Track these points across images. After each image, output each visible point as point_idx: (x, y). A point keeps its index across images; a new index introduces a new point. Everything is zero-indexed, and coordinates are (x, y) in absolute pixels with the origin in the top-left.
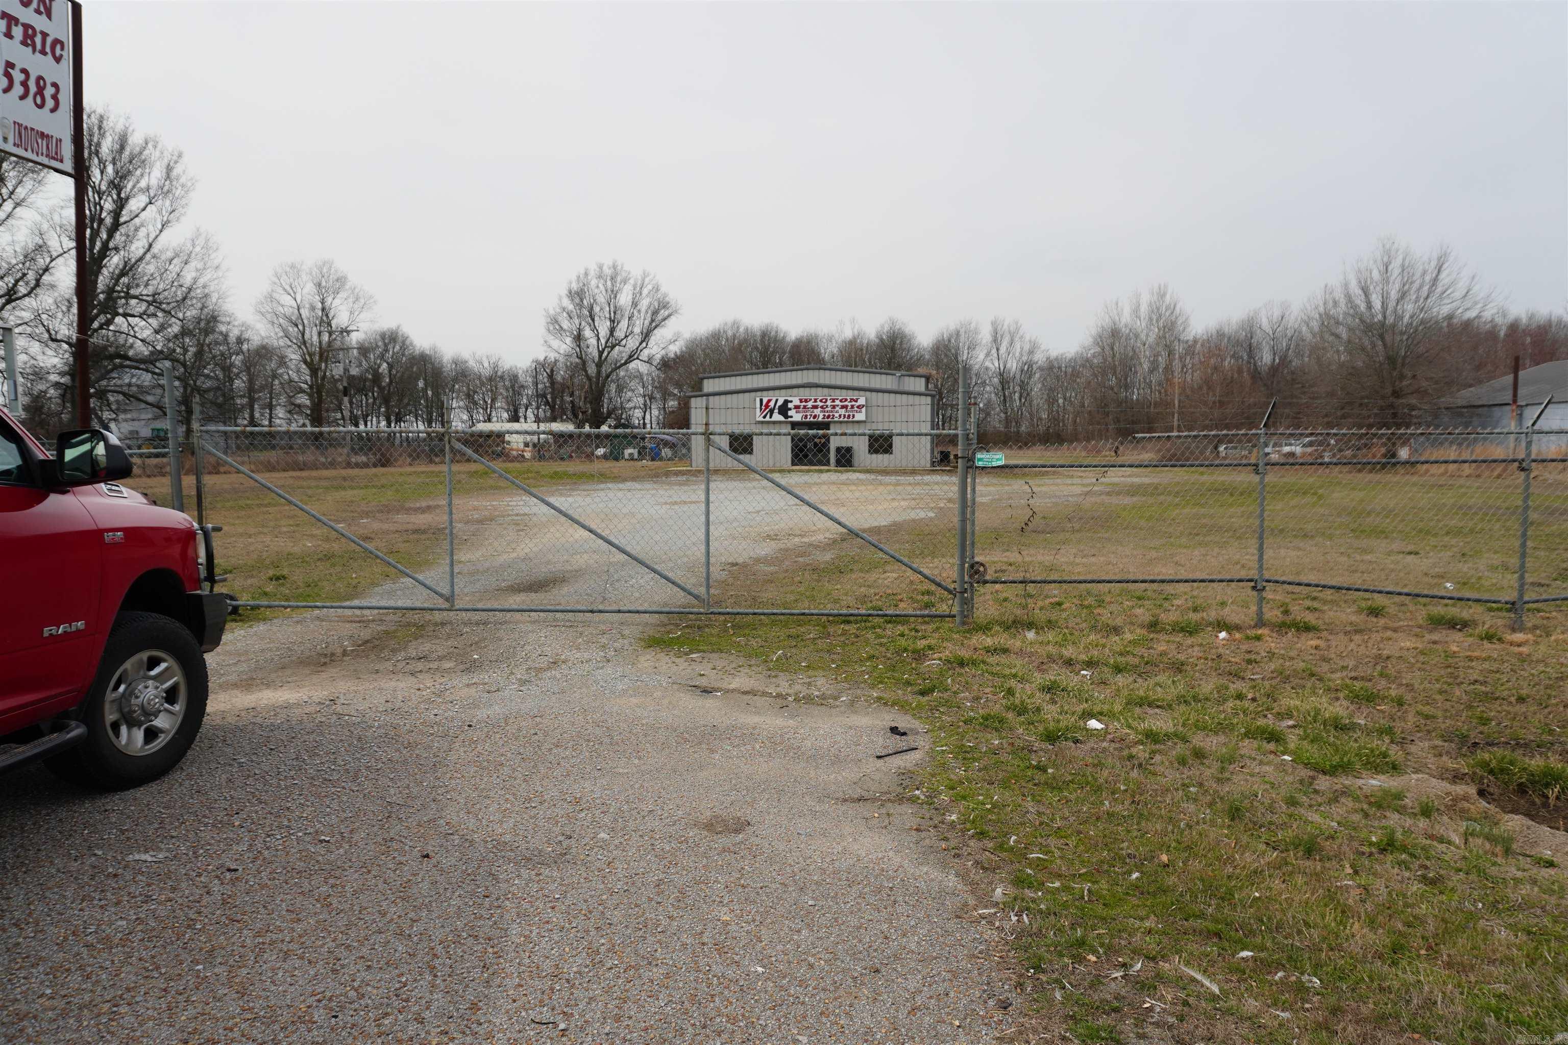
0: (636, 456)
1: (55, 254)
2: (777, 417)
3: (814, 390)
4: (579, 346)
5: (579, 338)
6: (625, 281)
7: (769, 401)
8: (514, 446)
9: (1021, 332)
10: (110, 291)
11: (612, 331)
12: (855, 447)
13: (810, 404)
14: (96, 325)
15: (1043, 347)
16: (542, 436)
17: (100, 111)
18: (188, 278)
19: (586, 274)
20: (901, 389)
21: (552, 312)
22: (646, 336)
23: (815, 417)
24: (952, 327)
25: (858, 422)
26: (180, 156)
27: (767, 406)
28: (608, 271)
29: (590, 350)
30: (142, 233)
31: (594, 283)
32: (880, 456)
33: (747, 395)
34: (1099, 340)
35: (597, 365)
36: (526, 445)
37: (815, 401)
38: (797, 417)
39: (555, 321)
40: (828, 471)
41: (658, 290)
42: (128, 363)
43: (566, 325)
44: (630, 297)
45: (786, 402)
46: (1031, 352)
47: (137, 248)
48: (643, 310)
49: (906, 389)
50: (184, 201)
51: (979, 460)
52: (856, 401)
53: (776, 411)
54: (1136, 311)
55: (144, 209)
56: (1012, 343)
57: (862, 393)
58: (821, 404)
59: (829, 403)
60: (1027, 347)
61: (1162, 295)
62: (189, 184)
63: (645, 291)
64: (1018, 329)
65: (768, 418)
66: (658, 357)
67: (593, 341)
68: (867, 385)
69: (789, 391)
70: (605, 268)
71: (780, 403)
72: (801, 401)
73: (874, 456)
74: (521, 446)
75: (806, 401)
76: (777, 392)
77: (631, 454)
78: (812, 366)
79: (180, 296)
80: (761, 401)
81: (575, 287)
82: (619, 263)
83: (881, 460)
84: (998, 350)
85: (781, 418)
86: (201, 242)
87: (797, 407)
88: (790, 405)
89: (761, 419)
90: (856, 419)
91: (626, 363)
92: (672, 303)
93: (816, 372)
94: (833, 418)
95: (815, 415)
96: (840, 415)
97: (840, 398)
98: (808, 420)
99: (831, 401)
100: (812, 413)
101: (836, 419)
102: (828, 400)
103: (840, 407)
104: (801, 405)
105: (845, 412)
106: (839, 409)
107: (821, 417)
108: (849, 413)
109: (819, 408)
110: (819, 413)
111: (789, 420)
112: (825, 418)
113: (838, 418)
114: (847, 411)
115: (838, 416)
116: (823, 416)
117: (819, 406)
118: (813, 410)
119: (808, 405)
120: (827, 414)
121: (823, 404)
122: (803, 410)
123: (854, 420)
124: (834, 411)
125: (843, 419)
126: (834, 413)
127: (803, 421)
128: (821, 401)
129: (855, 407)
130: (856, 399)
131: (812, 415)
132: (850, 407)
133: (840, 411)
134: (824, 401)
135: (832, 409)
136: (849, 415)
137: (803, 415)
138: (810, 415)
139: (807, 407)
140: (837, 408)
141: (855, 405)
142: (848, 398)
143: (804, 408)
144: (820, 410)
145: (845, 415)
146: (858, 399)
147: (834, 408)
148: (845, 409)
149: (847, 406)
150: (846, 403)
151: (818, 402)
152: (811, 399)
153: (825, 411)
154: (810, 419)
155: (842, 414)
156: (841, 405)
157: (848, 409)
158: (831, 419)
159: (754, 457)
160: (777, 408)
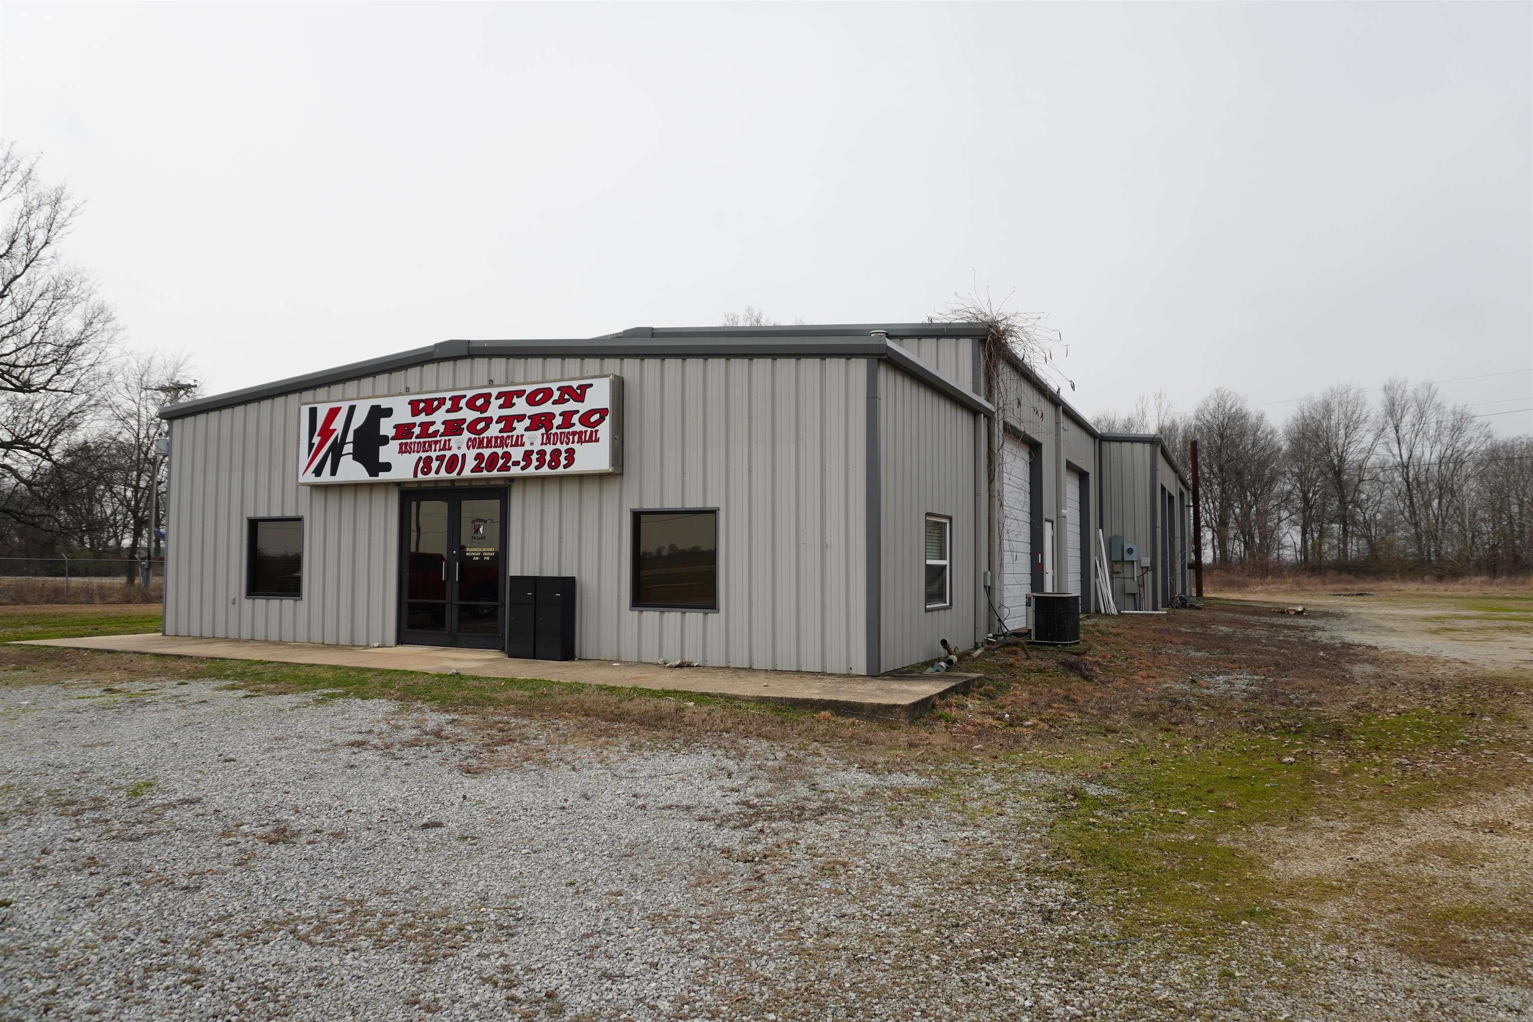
2: (351, 469)
3: (464, 366)
7: (333, 413)
9: (1437, 400)
12: (587, 580)
13: (440, 417)
23: (453, 463)
25: (600, 477)
27: (326, 432)
32: (669, 619)
37: (455, 408)
38: (404, 465)
45: (377, 413)
46: (1457, 429)
52: (580, 398)
53: (348, 448)
56: (1421, 414)
57: (609, 365)
58: (469, 415)
59: (494, 411)
60: (1448, 422)
64: (1431, 397)
65: (327, 475)
69: (382, 379)
71: (358, 420)
72: (415, 412)
75: (429, 407)
76: (351, 386)
80: (313, 412)
84: (1397, 427)
85: (364, 472)
87: (403, 431)
88: (387, 427)
89: (311, 478)
90: (577, 467)
94: (505, 468)
95: (454, 458)
96: (527, 455)
97: (529, 389)
98: (432, 476)
99: (501, 401)
100: (444, 449)
101: (515, 471)
102: (493, 399)
103: (527, 422)
104: (413, 425)
105: (542, 444)
106: (524, 433)
107: (471, 463)
108: (554, 444)
109: (465, 431)
110: (464, 450)
111: (383, 476)
112: (483, 465)
113: (523, 464)
114: (548, 438)
115: (520, 459)
116: (475, 459)
117: (465, 426)
118: (445, 441)
119: (433, 423)
120: (487, 452)
121: (477, 415)
122: (418, 440)
123: (572, 469)
124: (509, 441)
125: (537, 468)
126: (509, 449)
127: (416, 479)
128: (471, 405)
129: (575, 419)
130: (579, 387)
131: (445, 456)
132: (558, 421)
133: (529, 438)
134: (480, 402)
135: (501, 431)
136: (556, 454)
137: (421, 458)
138: (438, 458)
139: (431, 430)
140: (520, 427)
141: (577, 412)
142: (554, 386)
143: (424, 433)
144: (470, 439)
145: (542, 453)
146: (583, 388)
147: (509, 428)
148: (543, 430)
149: (552, 416)
150: (547, 407)
151: (461, 408)
152: (445, 399)
153: (481, 441)
154: (437, 472)
155: (533, 451)
156: (530, 417)
157: (554, 431)
158: (498, 470)
159: (302, 605)
160: (350, 437)
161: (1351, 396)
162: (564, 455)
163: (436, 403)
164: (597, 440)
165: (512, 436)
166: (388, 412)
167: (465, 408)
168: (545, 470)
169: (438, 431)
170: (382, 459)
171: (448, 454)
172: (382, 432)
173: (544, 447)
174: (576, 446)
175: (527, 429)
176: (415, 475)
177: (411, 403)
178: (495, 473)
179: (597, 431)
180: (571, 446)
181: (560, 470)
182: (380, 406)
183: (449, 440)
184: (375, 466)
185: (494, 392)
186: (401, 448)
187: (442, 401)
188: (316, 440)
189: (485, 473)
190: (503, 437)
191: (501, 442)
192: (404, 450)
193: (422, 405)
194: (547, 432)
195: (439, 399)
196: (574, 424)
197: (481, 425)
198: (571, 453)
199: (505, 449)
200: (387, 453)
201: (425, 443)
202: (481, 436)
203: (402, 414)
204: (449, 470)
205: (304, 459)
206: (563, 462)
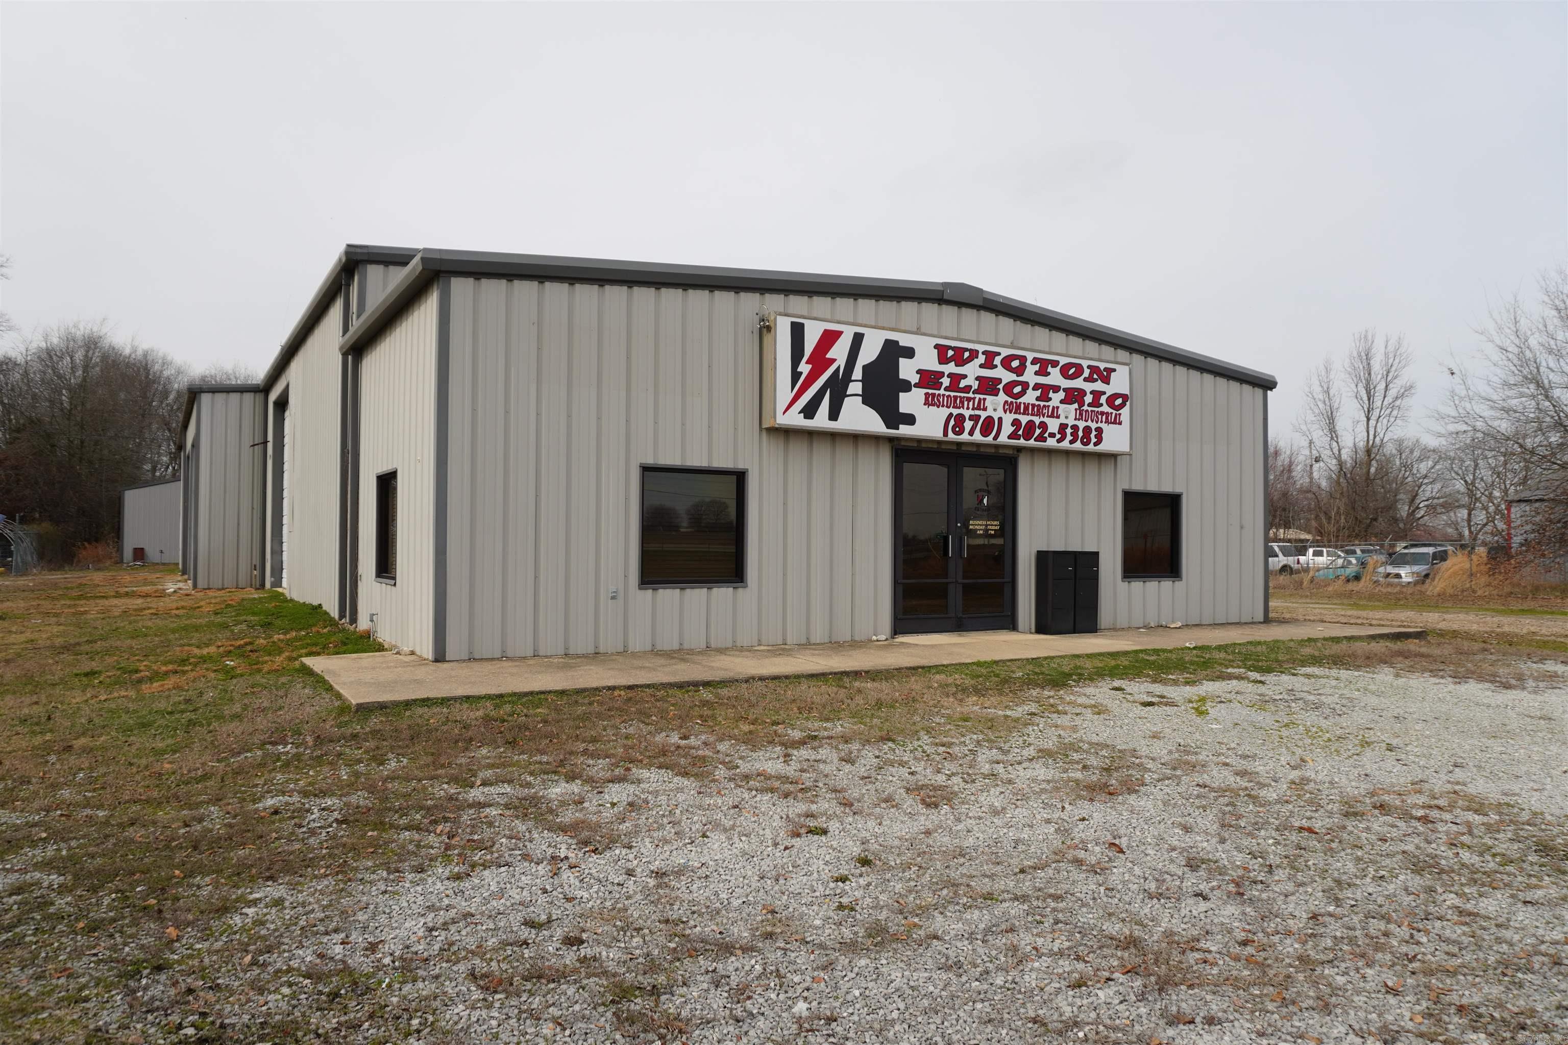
2: (858, 417)
7: (830, 338)
13: (972, 371)
23: (988, 426)
27: (820, 360)
32: (1149, 587)
37: (989, 364)
38: (925, 420)
45: (895, 351)
52: (1106, 381)
53: (855, 388)
58: (1007, 377)
59: (1030, 376)
65: (821, 420)
71: (869, 353)
72: (943, 360)
75: (960, 357)
76: (867, 307)
80: (797, 331)
83: (1154, 607)
85: (874, 423)
87: (928, 379)
88: (907, 370)
89: (794, 419)
90: (1104, 447)
94: (1041, 438)
95: (989, 420)
96: (1063, 427)
97: (1063, 361)
98: (965, 437)
99: (1037, 367)
100: (978, 408)
101: (1051, 443)
102: (1028, 363)
103: (1061, 395)
104: (941, 374)
105: (1076, 419)
106: (1059, 404)
107: (1007, 429)
108: (1086, 421)
109: (1001, 392)
110: (1000, 413)
111: (904, 430)
112: (1020, 432)
113: (1058, 436)
114: (1081, 414)
115: (1056, 431)
116: (1013, 425)
117: (1001, 386)
118: (980, 399)
119: (965, 377)
120: (1024, 419)
121: (1013, 377)
122: (947, 393)
123: (1100, 448)
124: (1045, 411)
125: (1071, 442)
126: (1046, 420)
127: (946, 439)
128: (1006, 363)
129: (1103, 399)
130: (1106, 369)
131: (979, 417)
132: (1088, 399)
133: (1064, 411)
134: (1015, 364)
135: (1038, 399)
136: (1087, 430)
137: (951, 415)
138: (971, 418)
139: (963, 383)
140: (1056, 398)
141: (1104, 393)
142: (1085, 363)
143: (953, 386)
144: (1006, 402)
145: (1075, 428)
146: (1110, 371)
147: (1044, 397)
148: (1076, 406)
149: (1082, 393)
150: (1078, 383)
151: (996, 366)
152: (977, 352)
153: (1018, 407)
154: (971, 433)
155: (1067, 425)
156: (1065, 390)
157: (1085, 408)
158: (1035, 440)
159: (746, 597)
160: (857, 374)
162: (1094, 433)
163: (967, 354)
164: (1120, 423)
165: (1049, 406)
166: (909, 353)
167: (1000, 366)
168: (1078, 445)
169: (970, 387)
170: (903, 409)
171: (984, 415)
172: (902, 376)
173: (1077, 423)
174: (1103, 426)
175: (1062, 402)
176: (945, 434)
177: (937, 346)
178: (1032, 442)
179: (1120, 414)
180: (1099, 425)
181: (1091, 447)
182: (897, 342)
183: (985, 399)
184: (892, 416)
185: (1030, 356)
186: (927, 399)
187: (974, 354)
188: (805, 368)
189: (1022, 441)
190: (1039, 405)
191: (1038, 410)
192: (930, 401)
193: (950, 353)
194: (1080, 407)
195: (971, 351)
196: (1102, 405)
197: (1018, 389)
198: (1099, 431)
199: (1042, 419)
201: (956, 398)
202: (1018, 401)
203: (926, 359)
204: (985, 432)
205: (784, 392)
206: (1094, 440)
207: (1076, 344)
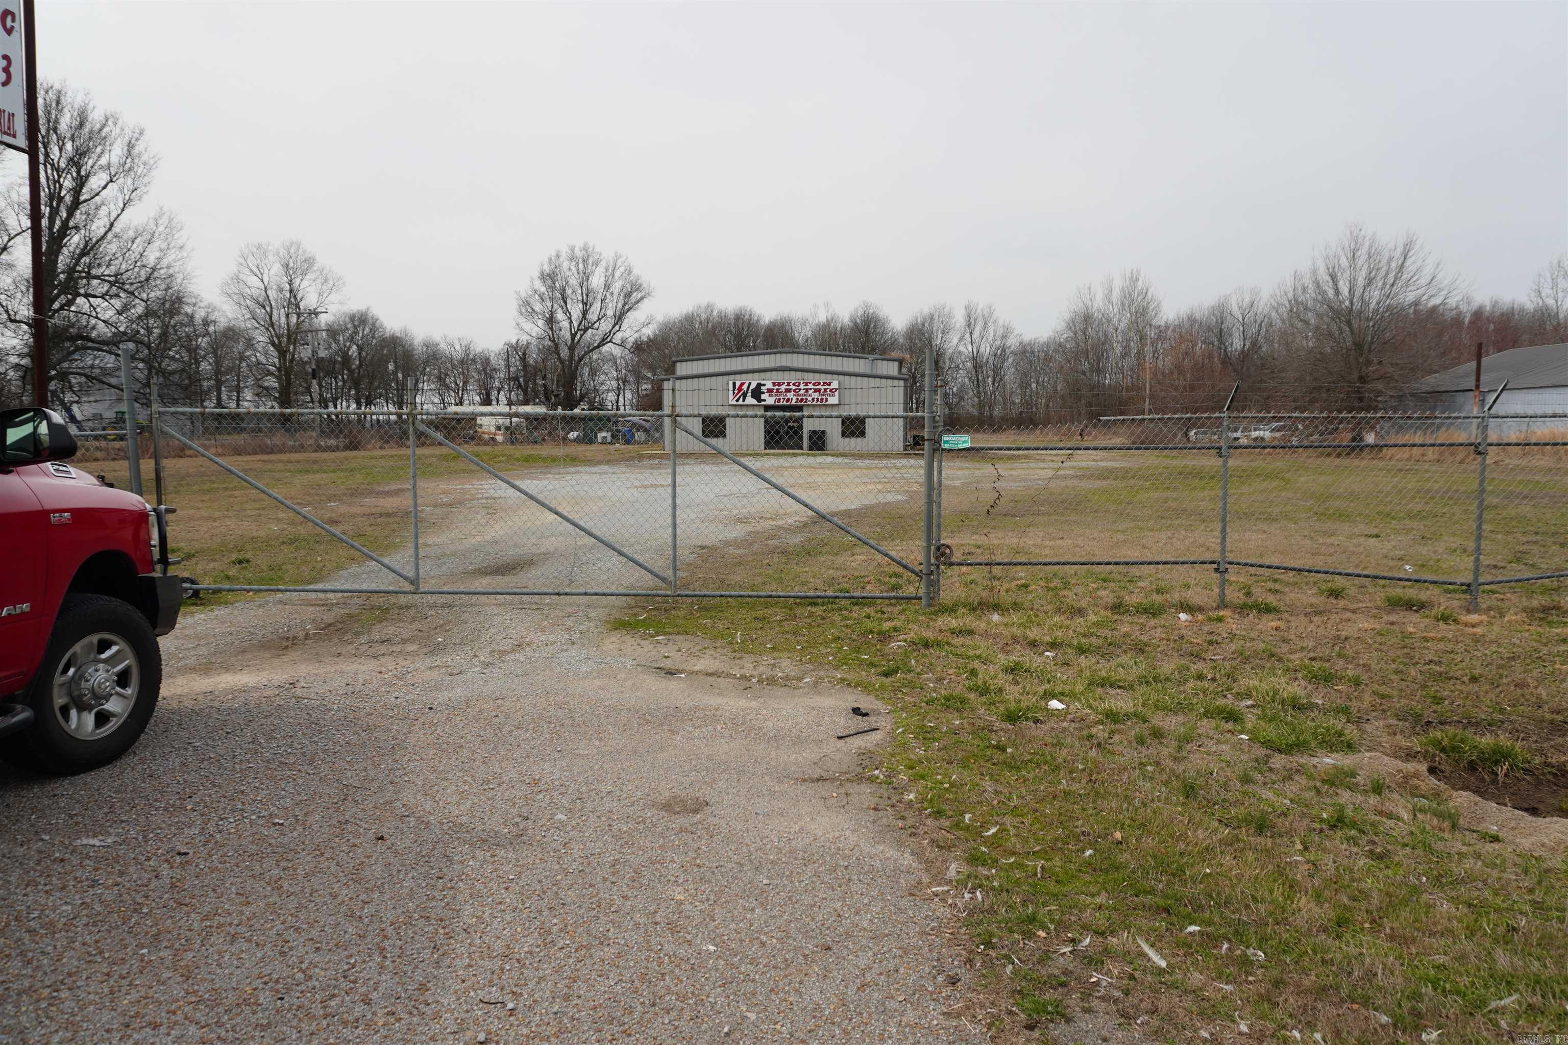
0: (609, 439)
1: (13, 233)
2: (750, 400)
3: (787, 373)
4: (551, 329)
5: (551, 320)
6: (597, 263)
7: (742, 384)
8: (485, 429)
9: (994, 317)
10: (71, 271)
11: (585, 313)
12: (828, 430)
13: (783, 387)
14: (56, 305)
15: (1016, 332)
16: (514, 420)
17: (57, 86)
18: (151, 258)
19: (558, 256)
20: (874, 372)
21: (523, 294)
22: (619, 318)
23: (788, 400)
24: (926, 311)
25: (832, 405)
26: (141, 133)
27: (740, 389)
28: (579, 254)
29: (563, 333)
30: (103, 211)
31: (565, 265)
32: (853, 440)
33: (720, 378)
34: (1071, 325)
35: (569, 348)
36: (498, 428)
37: (789, 384)
38: (770, 400)
39: (526, 303)
40: (803, 454)
41: (630, 272)
42: (90, 344)
43: (538, 307)
44: (602, 280)
45: (759, 385)
46: (1004, 337)
47: (98, 227)
48: (616, 293)
49: (879, 372)
50: (146, 180)
51: (946, 442)
53: (749, 394)
54: (1108, 297)
55: (104, 187)
56: (985, 328)
57: (835, 376)
58: (794, 388)
59: (802, 386)
60: (1000, 332)
61: (1134, 280)
62: (152, 162)
63: (618, 274)
64: (991, 314)
65: (741, 402)
66: (631, 340)
67: (565, 324)
68: (840, 369)
70: (577, 250)
71: (753, 386)
72: (774, 384)
73: (847, 440)
74: (493, 429)
75: (779, 384)
77: (605, 437)
78: (786, 349)
79: (143, 275)
80: (734, 384)
81: (547, 269)
82: (591, 245)
83: (854, 443)
84: (971, 334)
85: (754, 402)
86: (164, 221)
87: (770, 391)
88: (763, 389)
89: (734, 402)
90: (829, 402)
91: (599, 346)
92: (645, 285)
93: (789, 355)
94: (806, 402)
96: (813, 399)
97: (813, 382)
98: (781, 403)
99: (804, 384)
100: (785, 396)
101: (810, 403)
103: (813, 390)
104: (773, 389)
107: (794, 400)
108: (821, 396)
109: (792, 392)
110: (792, 397)
112: (798, 401)
113: (812, 401)
114: (819, 395)
116: (796, 399)
117: (792, 390)
118: (786, 394)
119: (781, 389)
120: (799, 398)
121: (797, 387)
122: (775, 393)
123: (827, 403)
125: (815, 402)
126: (807, 397)
127: (776, 404)
128: (794, 384)
129: (828, 390)
130: (829, 382)
131: (785, 398)
132: (822, 391)
133: (813, 395)
134: (797, 384)
135: (804, 392)
136: (822, 399)
137: (776, 398)
138: (783, 399)
139: (780, 391)
140: (810, 392)
142: (821, 381)
143: (778, 392)
144: (793, 394)
145: (817, 399)
146: (831, 382)
147: (807, 392)
148: (818, 393)
149: (821, 389)
150: (819, 387)
152: (785, 382)
153: (798, 395)
154: (783, 402)
155: (815, 398)
157: (821, 393)
158: (802, 403)
159: (726, 440)
160: (750, 391)
161: (946, 310)
162: (825, 399)
164: (834, 396)
165: (808, 394)
166: (764, 385)
167: (792, 385)
168: (817, 403)
169: (783, 391)
173: (818, 397)
174: (828, 397)
175: (813, 392)
177: (772, 382)
179: (834, 394)
180: (826, 397)
181: (824, 403)
182: (761, 383)
184: (759, 400)
185: (802, 382)
188: (736, 391)
189: (799, 403)
191: (804, 395)
196: (827, 392)
197: (797, 390)
200: (763, 397)
201: (778, 394)
202: (798, 393)
204: (787, 402)
205: (731, 397)
206: (825, 401)
207: (817, 375)
